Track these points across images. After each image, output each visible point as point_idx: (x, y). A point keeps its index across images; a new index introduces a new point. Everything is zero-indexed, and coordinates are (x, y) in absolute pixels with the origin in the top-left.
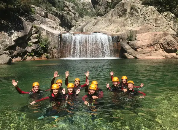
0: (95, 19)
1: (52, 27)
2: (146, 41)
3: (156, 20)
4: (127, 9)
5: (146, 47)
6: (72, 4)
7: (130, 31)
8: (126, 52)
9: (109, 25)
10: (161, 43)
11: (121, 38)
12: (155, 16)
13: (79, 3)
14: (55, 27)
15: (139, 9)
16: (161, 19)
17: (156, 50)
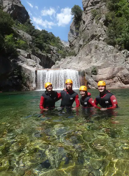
0: (70, 58)
1: (31, 66)
2: (106, 74)
3: (115, 57)
4: (92, 48)
5: (107, 80)
6: (56, 48)
7: (93, 66)
8: (90, 84)
9: (79, 63)
10: (119, 76)
11: (86, 73)
12: (114, 54)
13: (63, 47)
14: (33, 65)
15: (101, 48)
16: (118, 56)
17: (115, 82)
